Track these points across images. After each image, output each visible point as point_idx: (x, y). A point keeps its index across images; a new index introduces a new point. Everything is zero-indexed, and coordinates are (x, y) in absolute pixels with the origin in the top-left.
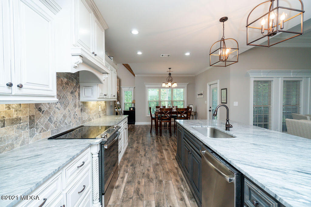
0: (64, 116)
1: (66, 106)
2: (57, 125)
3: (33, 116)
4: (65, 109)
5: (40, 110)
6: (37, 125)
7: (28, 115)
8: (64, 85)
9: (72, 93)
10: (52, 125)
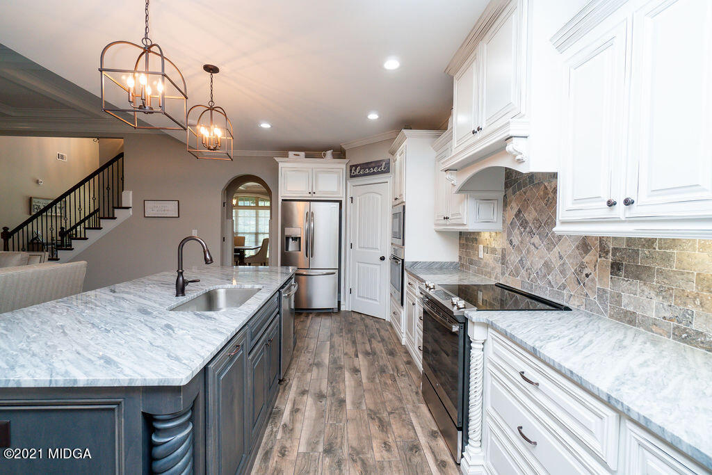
0: (547, 266)
1: (551, 246)
2: (532, 276)
3: (505, 249)
4: (548, 249)
5: (511, 242)
6: (507, 262)
7: (501, 246)
8: (551, 195)
10: (523, 272)
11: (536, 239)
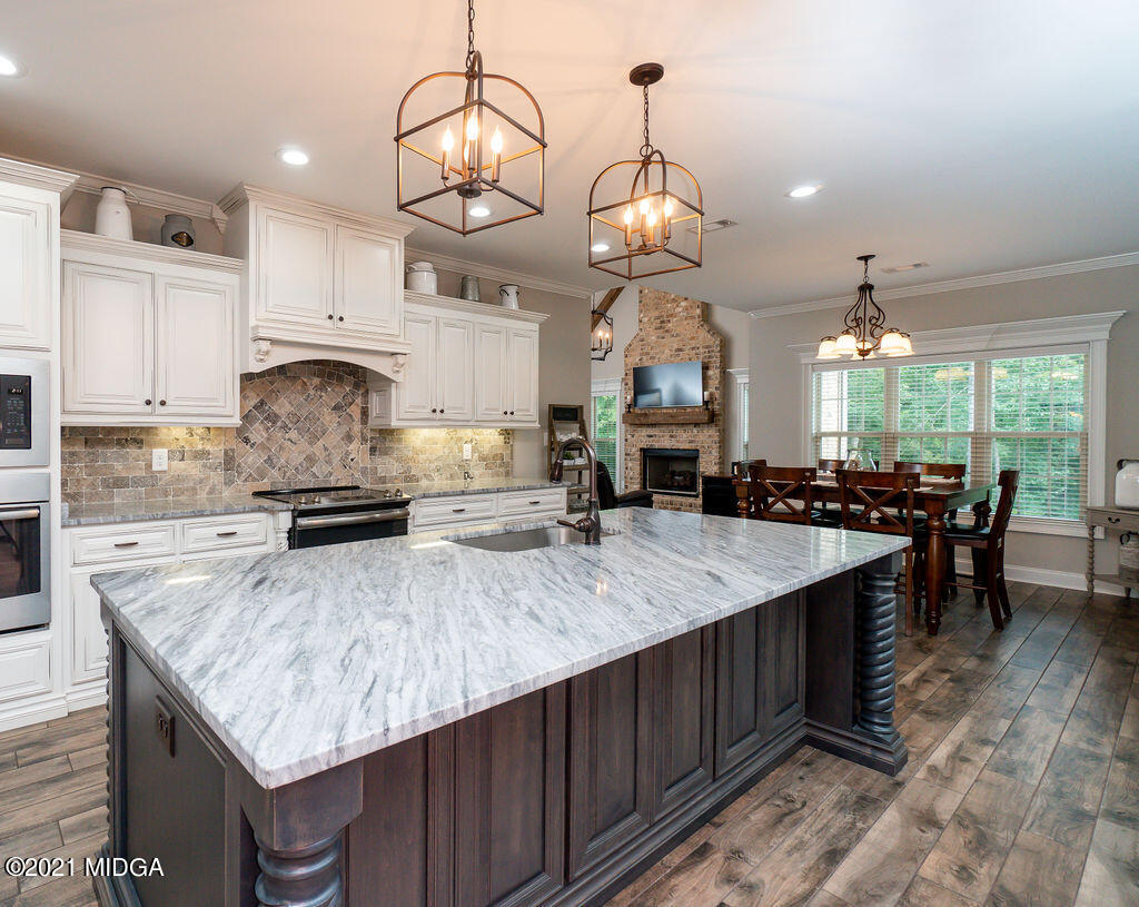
0: (311, 459)
1: (314, 439)
2: (288, 474)
3: (233, 450)
4: (311, 443)
5: (247, 440)
6: (239, 466)
7: (222, 447)
8: (312, 392)
9: (337, 408)
10: (275, 473)
11: (293, 434)
